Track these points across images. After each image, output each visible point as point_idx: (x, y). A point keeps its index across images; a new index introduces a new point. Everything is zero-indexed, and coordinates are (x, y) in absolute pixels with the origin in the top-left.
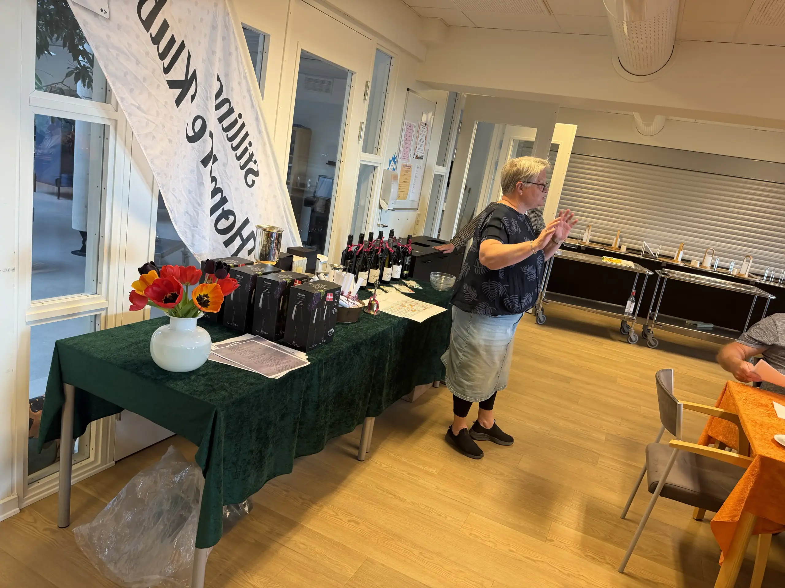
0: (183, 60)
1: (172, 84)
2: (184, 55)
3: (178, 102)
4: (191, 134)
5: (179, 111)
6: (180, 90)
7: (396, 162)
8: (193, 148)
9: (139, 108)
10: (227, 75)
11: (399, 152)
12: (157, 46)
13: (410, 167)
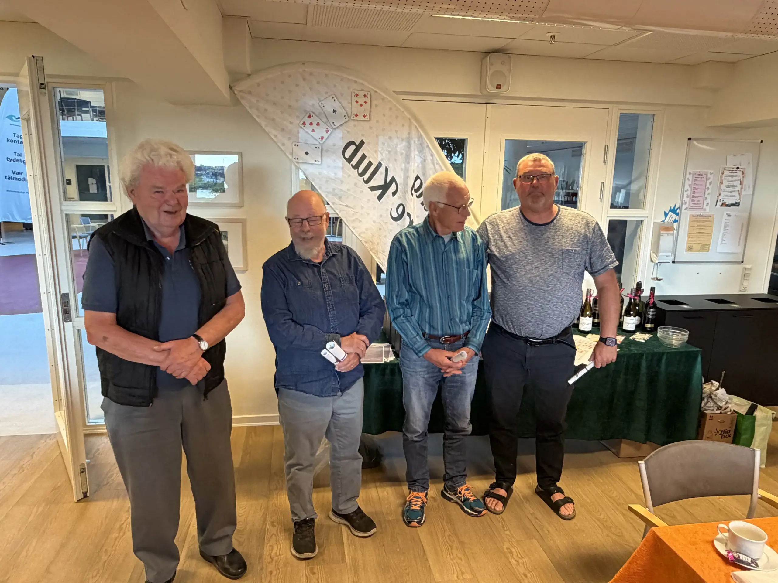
0: (381, 173)
1: (372, 189)
2: (382, 170)
3: (380, 198)
4: (395, 215)
5: (381, 203)
6: (381, 191)
7: (678, 213)
8: (398, 224)
9: (346, 206)
10: (424, 174)
11: (682, 202)
12: (357, 170)
13: (711, 216)
